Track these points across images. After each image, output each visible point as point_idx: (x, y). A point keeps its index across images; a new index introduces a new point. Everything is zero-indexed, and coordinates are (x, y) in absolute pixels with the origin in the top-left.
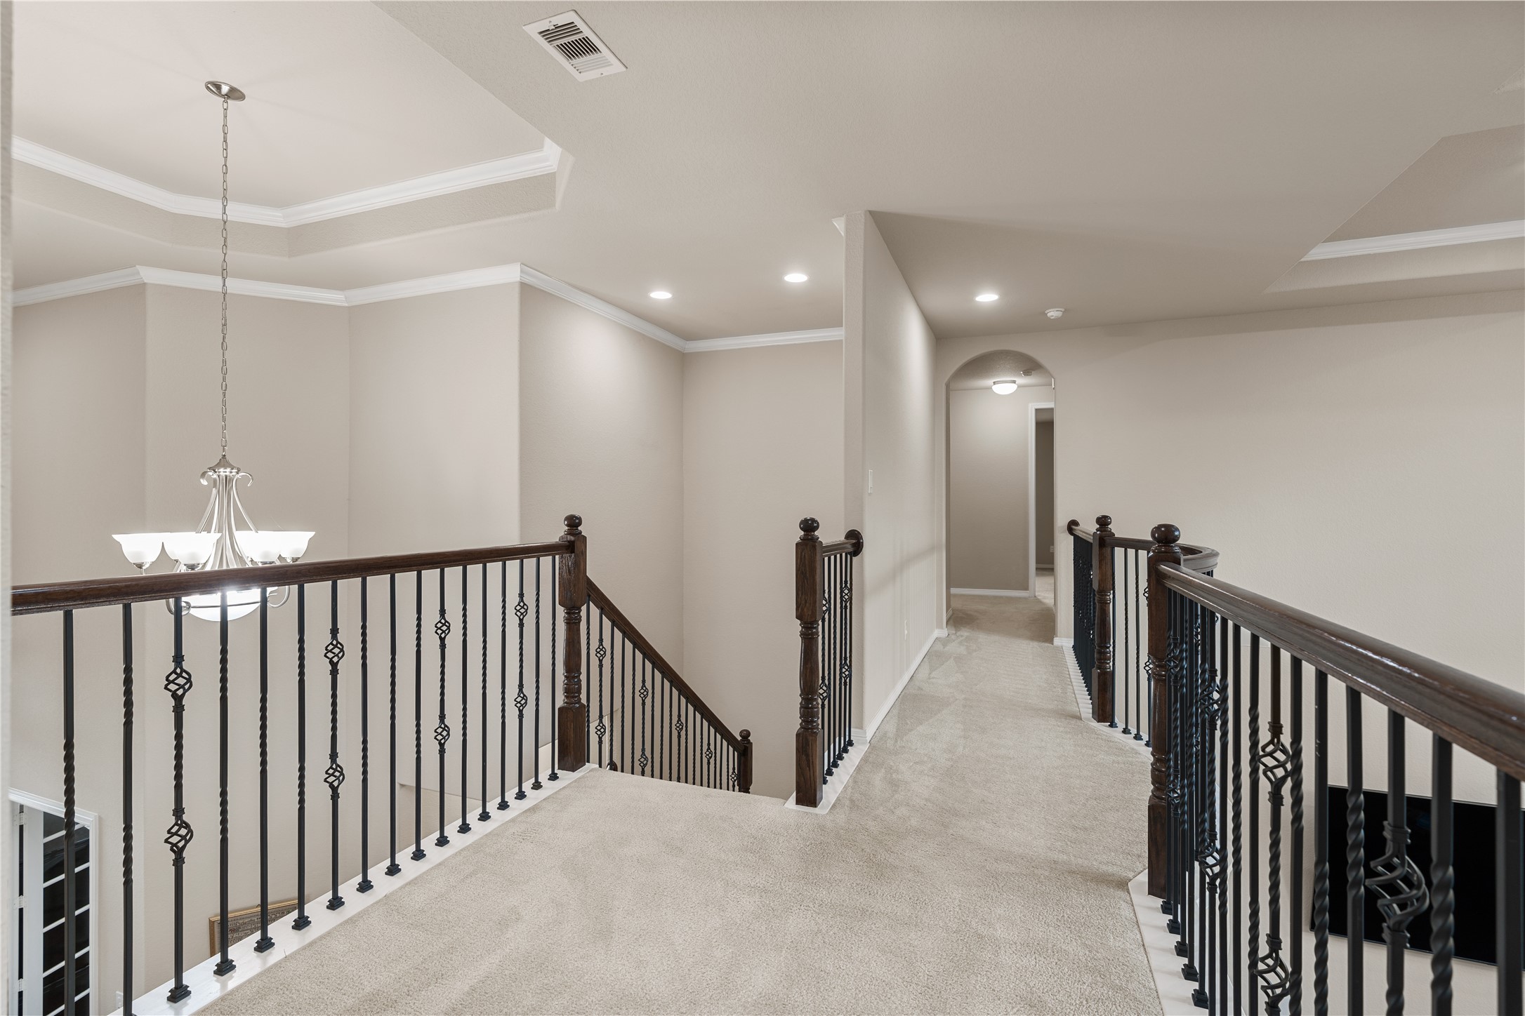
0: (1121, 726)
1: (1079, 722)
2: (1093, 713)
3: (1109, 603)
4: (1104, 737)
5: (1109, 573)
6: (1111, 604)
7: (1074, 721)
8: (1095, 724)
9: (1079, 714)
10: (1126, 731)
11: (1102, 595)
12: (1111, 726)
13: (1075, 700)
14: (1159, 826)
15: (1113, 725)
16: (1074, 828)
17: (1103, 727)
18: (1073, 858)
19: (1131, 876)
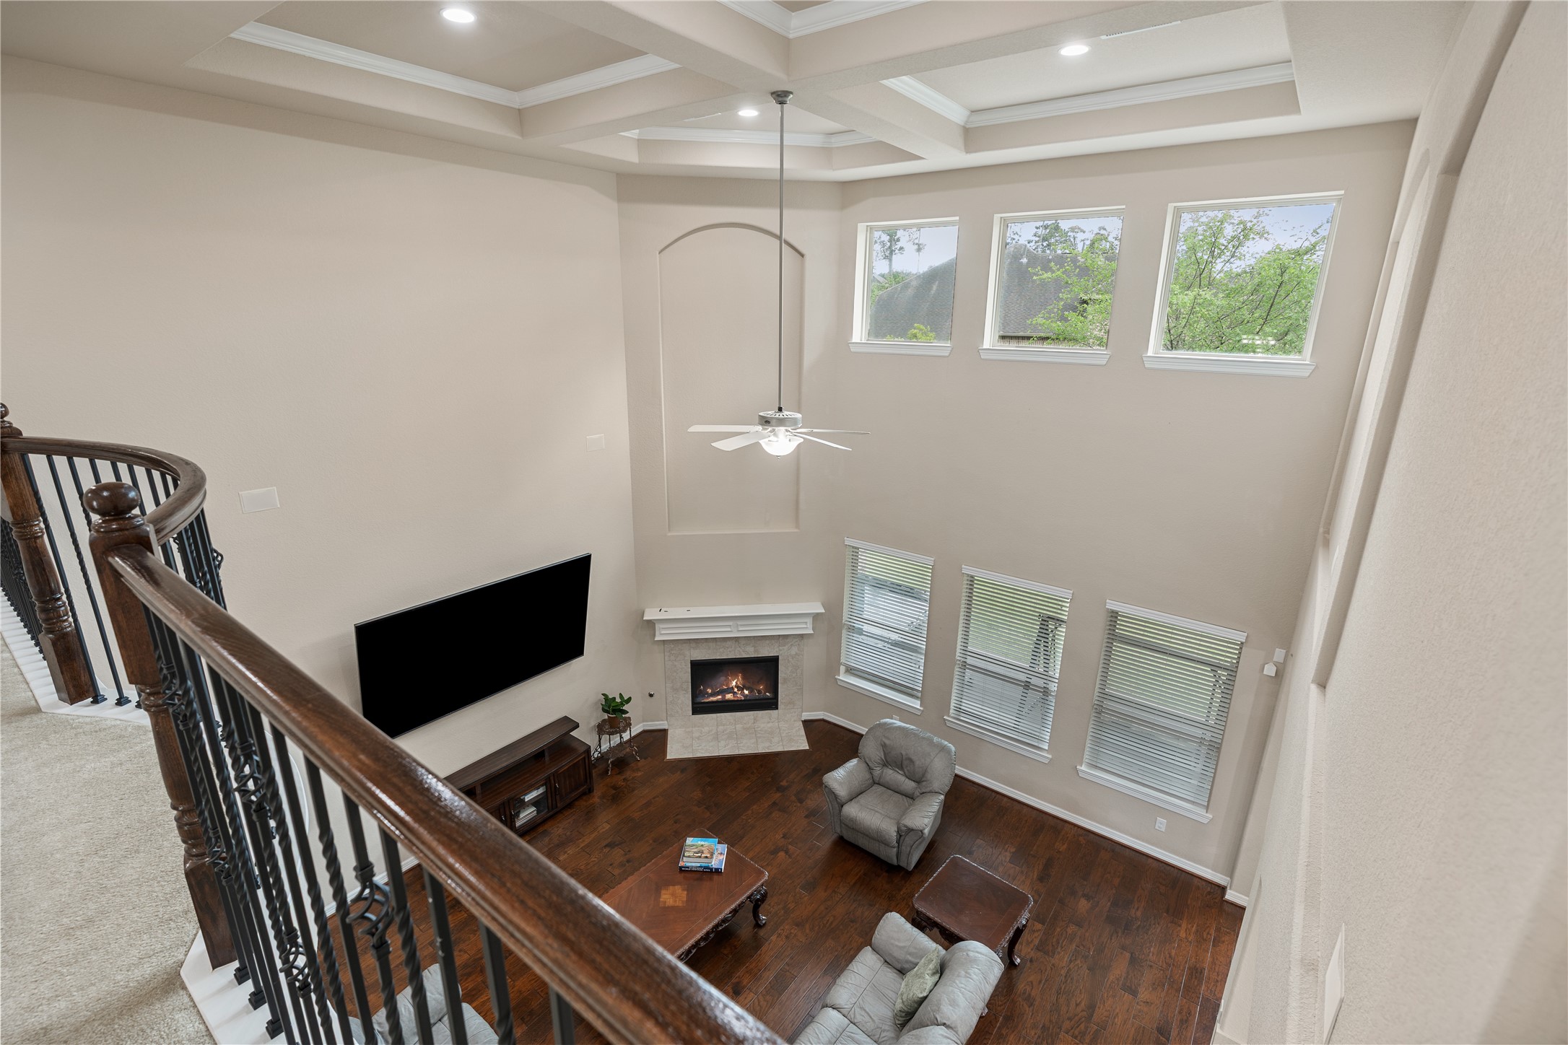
0: (112, 695)
1: (36, 719)
2: (58, 690)
3: (42, 536)
4: (87, 728)
5: (28, 491)
6: (45, 537)
7: (26, 722)
8: (67, 710)
9: (33, 703)
10: (122, 701)
11: (24, 527)
12: (96, 701)
13: (20, 678)
14: (207, 888)
15: (97, 699)
16: (69, 933)
17: (83, 710)
18: (77, 997)
19: (181, 957)
